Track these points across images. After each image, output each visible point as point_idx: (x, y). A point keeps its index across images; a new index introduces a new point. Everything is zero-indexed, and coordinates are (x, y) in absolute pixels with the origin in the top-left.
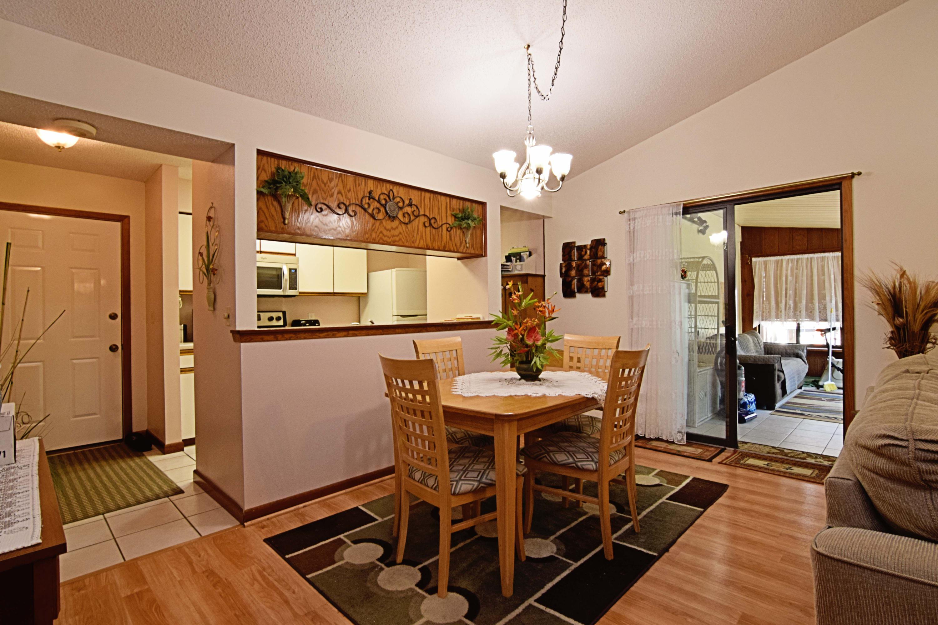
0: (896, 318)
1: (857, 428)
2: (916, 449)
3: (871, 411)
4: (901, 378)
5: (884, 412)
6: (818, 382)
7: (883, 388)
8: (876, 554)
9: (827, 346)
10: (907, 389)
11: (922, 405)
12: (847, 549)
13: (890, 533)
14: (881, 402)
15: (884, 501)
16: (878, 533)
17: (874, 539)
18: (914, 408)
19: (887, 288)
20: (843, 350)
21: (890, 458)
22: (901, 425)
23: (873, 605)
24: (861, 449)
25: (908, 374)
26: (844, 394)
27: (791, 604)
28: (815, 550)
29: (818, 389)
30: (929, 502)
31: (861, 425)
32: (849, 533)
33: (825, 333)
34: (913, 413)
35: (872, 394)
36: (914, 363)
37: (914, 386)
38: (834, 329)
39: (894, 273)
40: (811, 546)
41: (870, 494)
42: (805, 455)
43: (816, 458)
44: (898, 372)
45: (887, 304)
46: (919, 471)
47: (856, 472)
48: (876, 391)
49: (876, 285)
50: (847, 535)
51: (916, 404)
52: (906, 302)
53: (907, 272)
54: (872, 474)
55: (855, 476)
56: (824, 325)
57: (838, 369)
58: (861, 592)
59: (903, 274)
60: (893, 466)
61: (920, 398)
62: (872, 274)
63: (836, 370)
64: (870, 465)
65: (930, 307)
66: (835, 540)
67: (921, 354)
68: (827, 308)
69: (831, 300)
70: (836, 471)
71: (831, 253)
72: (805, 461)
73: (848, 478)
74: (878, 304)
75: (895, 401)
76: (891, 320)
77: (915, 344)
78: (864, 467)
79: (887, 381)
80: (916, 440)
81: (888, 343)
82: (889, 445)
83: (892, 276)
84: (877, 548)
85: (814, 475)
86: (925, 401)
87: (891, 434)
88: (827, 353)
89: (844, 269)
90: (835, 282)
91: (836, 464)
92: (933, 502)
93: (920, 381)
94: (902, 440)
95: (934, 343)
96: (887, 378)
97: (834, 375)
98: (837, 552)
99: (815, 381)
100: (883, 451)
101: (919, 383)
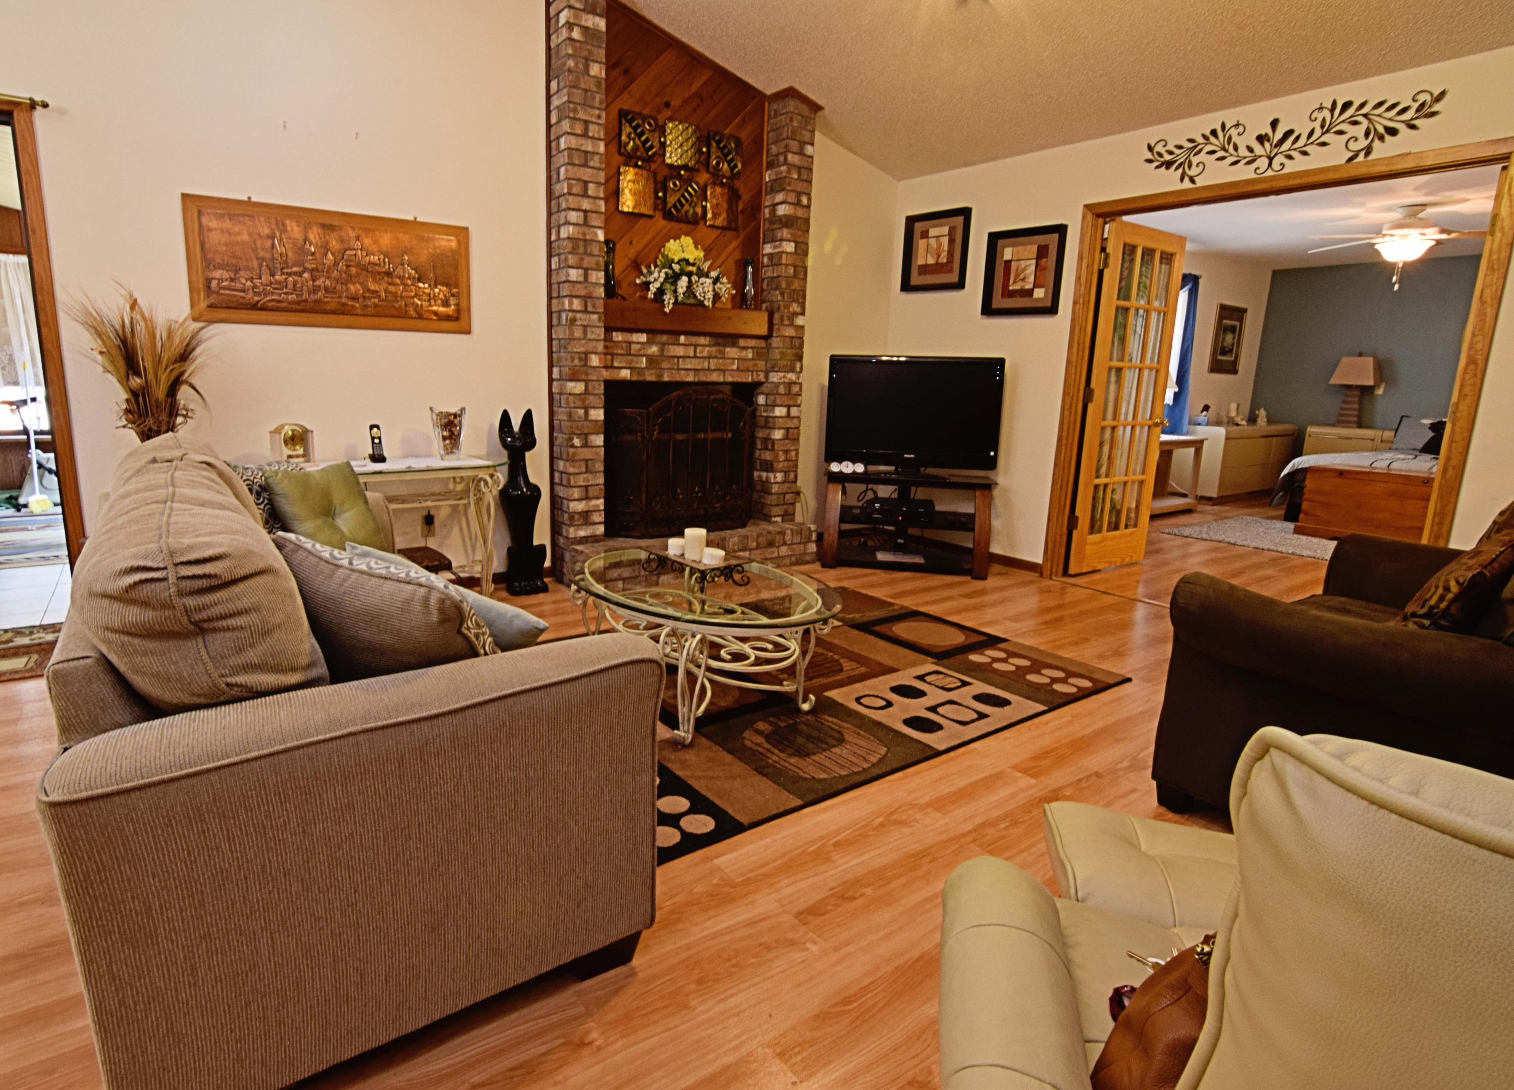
0: (131, 378)
1: (88, 566)
2: (178, 578)
3: (107, 532)
4: (148, 472)
5: (128, 530)
6: (16, 498)
7: (122, 491)
8: (143, 761)
9: (26, 431)
10: (157, 487)
11: (179, 510)
12: (98, 773)
13: (158, 718)
14: (122, 515)
15: (145, 674)
16: (142, 725)
17: (138, 737)
18: (170, 516)
19: (113, 326)
20: (53, 438)
21: (144, 604)
22: (154, 546)
23: (148, 838)
24: (99, 600)
25: (156, 465)
26: (64, 513)
27: (21, 904)
28: (44, 802)
29: (19, 510)
30: (203, 651)
31: (94, 560)
32: (98, 746)
33: (18, 408)
34: (168, 524)
35: (106, 506)
36: (162, 447)
37: (166, 482)
38: (34, 400)
39: (121, 301)
40: (37, 798)
41: (122, 668)
42: (10, 635)
43: (31, 633)
44: (142, 463)
45: (115, 352)
46: (187, 611)
47: (96, 641)
48: (112, 498)
49: (95, 319)
50: (97, 750)
51: (171, 509)
52: (142, 351)
53: (139, 301)
54: (122, 637)
55: (95, 648)
56: (16, 393)
57: (50, 471)
58: (129, 830)
59: (134, 305)
60: (151, 613)
61: (176, 499)
62: (84, 297)
63: (46, 473)
64: (116, 623)
65: (175, 362)
66: (78, 768)
67: (170, 433)
68: (17, 361)
69: (22, 345)
70: (63, 649)
71: (11, 256)
72: (11, 645)
73: (84, 654)
74: (101, 353)
75: (141, 510)
76: (124, 381)
77: (160, 418)
78: (107, 628)
79: (128, 479)
80: (176, 565)
81: (123, 419)
82: (142, 582)
83: (119, 308)
84: (144, 750)
85: (31, 664)
86: (182, 502)
87: (142, 563)
88: (27, 444)
89: (37, 286)
90: (24, 312)
91: (62, 636)
92: (207, 650)
93: (173, 474)
94: (158, 569)
95: (185, 416)
96: (128, 474)
97: (44, 482)
98: (83, 788)
99: (11, 498)
100: (134, 594)
101: (172, 477)
